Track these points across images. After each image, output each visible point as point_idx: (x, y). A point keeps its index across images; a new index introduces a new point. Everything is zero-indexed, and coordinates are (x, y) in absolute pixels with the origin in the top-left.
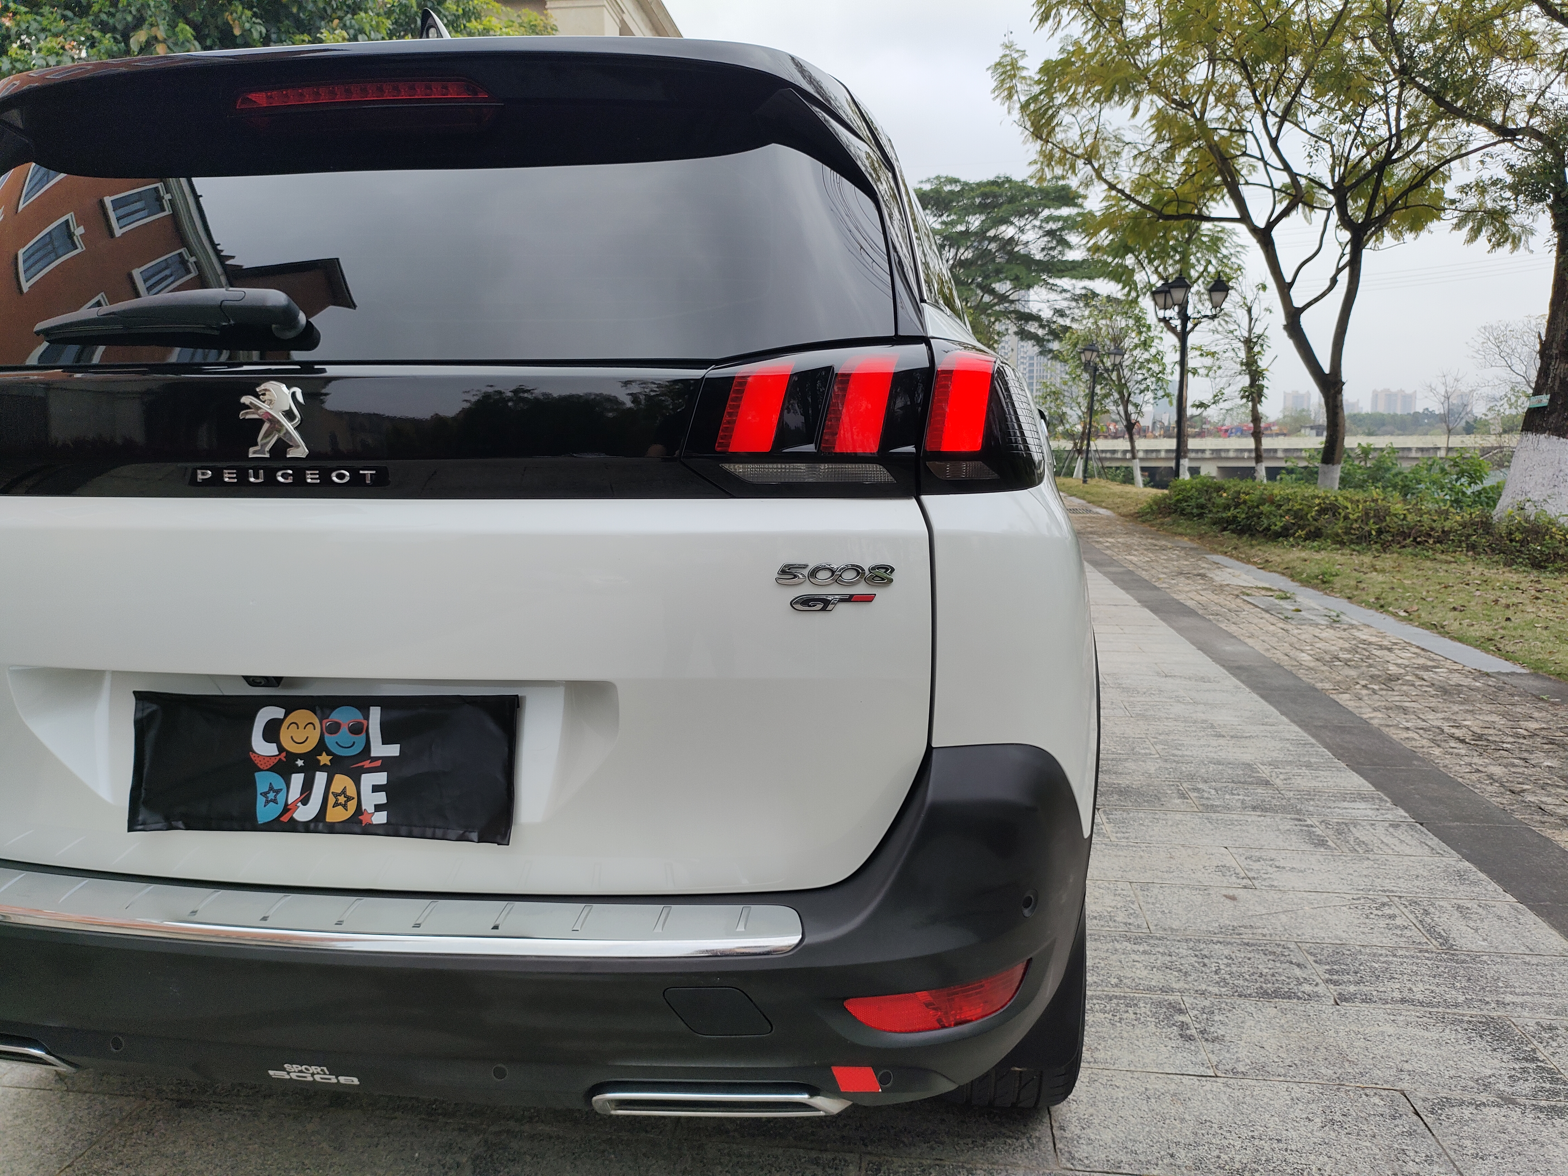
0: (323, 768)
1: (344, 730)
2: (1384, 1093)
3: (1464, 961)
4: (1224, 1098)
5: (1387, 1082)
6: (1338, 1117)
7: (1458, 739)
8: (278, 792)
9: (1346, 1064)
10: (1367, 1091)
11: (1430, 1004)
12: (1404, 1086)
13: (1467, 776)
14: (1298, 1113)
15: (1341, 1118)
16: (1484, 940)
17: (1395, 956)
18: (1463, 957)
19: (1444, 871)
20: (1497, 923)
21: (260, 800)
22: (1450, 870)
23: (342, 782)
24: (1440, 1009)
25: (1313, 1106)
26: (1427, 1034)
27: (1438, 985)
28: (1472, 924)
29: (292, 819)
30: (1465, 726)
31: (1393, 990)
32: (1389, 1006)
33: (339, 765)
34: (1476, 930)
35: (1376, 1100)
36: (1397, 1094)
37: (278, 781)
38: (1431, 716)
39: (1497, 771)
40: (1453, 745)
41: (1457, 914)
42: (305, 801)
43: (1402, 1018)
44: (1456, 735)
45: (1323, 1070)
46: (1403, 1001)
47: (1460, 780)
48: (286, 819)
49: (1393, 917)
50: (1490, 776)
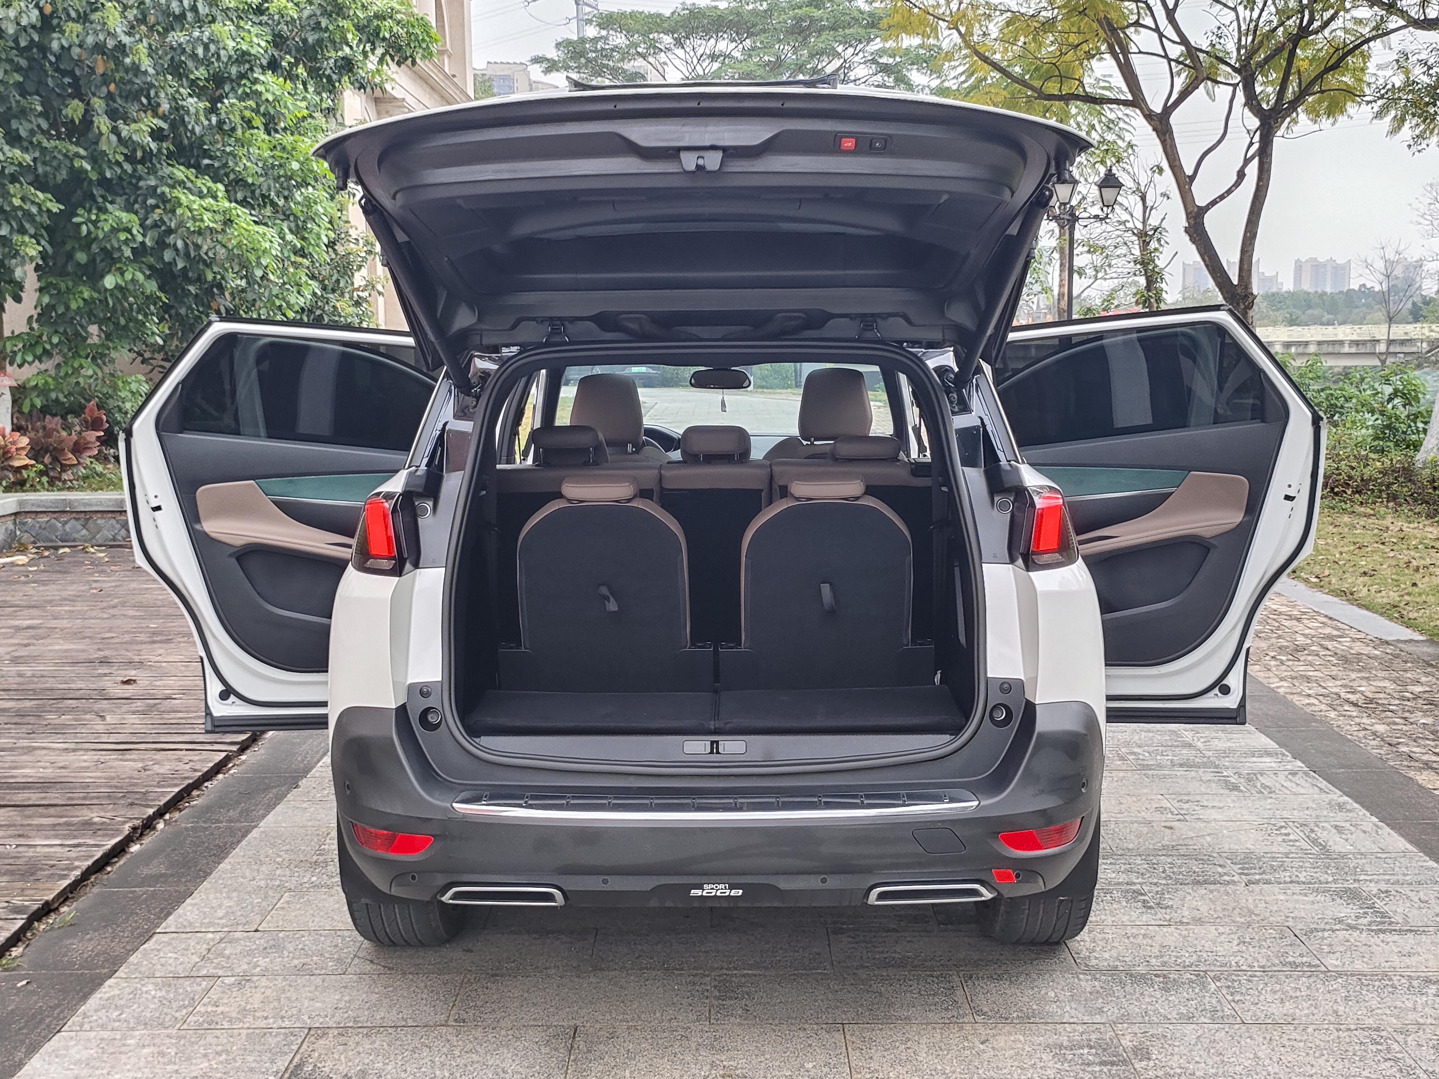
2: (1276, 927)
3: (1335, 858)
4: (1176, 934)
5: (1278, 922)
6: (1247, 940)
7: (1352, 703)
9: (1253, 916)
10: (1266, 927)
11: (1309, 883)
12: (1289, 924)
13: (1355, 733)
14: (1223, 939)
15: (1250, 940)
16: (1352, 846)
17: (1288, 857)
19: (1329, 804)
20: (1363, 835)
22: (1333, 802)
24: (1316, 886)
25: (1232, 936)
26: (1305, 898)
27: (1316, 872)
28: (1344, 837)
30: (1360, 692)
31: (1284, 876)
32: (1282, 885)
34: (1346, 840)
35: (1271, 931)
36: (1284, 928)
38: (1330, 683)
39: (1381, 728)
40: (1346, 708)
41: (1334, 831)
43: (1290, 891)
44: (1351, 700)
45: (1238, 919)
46: (1292, 882)
47: (1349, 737)
49: (1288, 834)
50: (1374, 733)
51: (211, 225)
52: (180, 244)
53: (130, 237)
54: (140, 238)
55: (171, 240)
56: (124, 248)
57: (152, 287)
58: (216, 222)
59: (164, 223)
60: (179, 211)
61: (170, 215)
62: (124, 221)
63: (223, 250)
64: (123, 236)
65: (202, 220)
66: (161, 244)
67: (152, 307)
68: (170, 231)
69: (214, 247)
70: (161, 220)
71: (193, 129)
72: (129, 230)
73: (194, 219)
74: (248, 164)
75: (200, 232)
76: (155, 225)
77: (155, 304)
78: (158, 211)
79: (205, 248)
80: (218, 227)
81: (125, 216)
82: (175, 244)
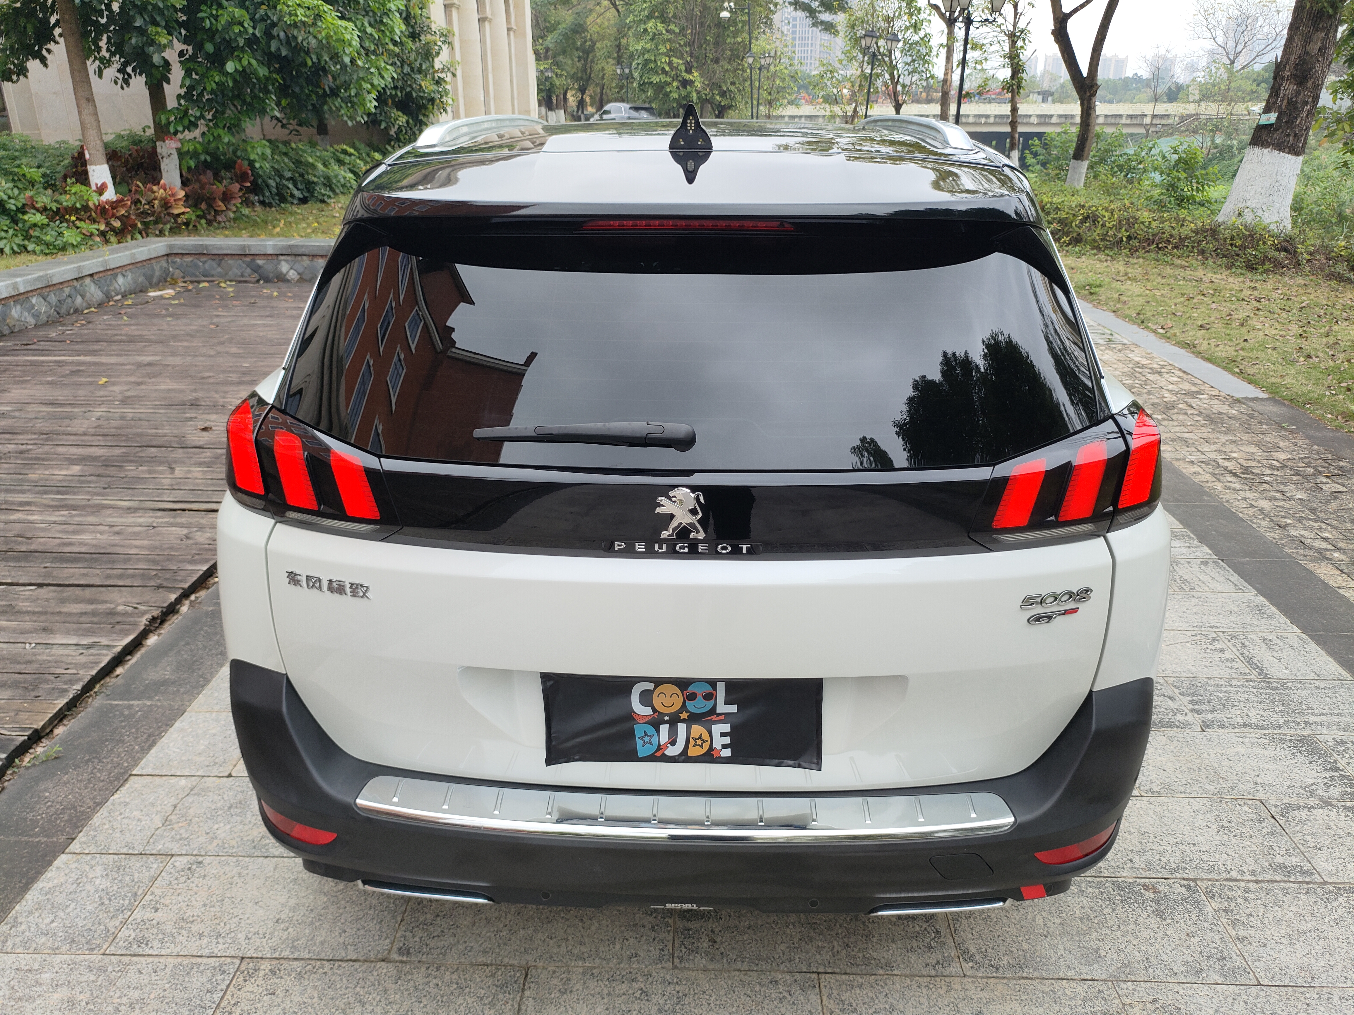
0: (683, 721)
1: (700, 698)
2: (1250, 802)
3: (1277, 688)
4: (1151, 813)
5: (1249, 793)
6: (1226, 824)
7: (1231, 472)
8: (651, 736)
9: (1221, 780)
10: (1239, 802)
11: (1262, 727)
12: (1260, 795)
13: (1245, 511)
14: (1200, 822)
15: (1228, 824)
16: (1287, 668)
17: (1231, 686)
18: (1276, 685)
19: (1249, 606)
20: (1292, 653)
21: (639, 743)
22: (1252, 605)
23: (697, 730)
24: (1270, 731)
25: (1208, 816)
26: (1266, 752)
27: (1264, 710)
28: (1276, 655)
29: (664, 754)
30: (1234, 458)
31: (1235, 715)
32: (1237, 730)
33: (694, 718)
34: (1280, 660)
35: (1246, 808)
36: (1258, 802)
37: (651, 730)
38: (1206, 448)
39: (1265, 504)
40: (1229, 479)
41: (1264, 646)
42: (673, 743)
43: (1247, 740)
44: (1229, 468)
45: (1208, 787)
46: (1245, 725)
47: (1241, 515)
48: (658, 754)
49: (1222, 651)
50: (1262, 510)
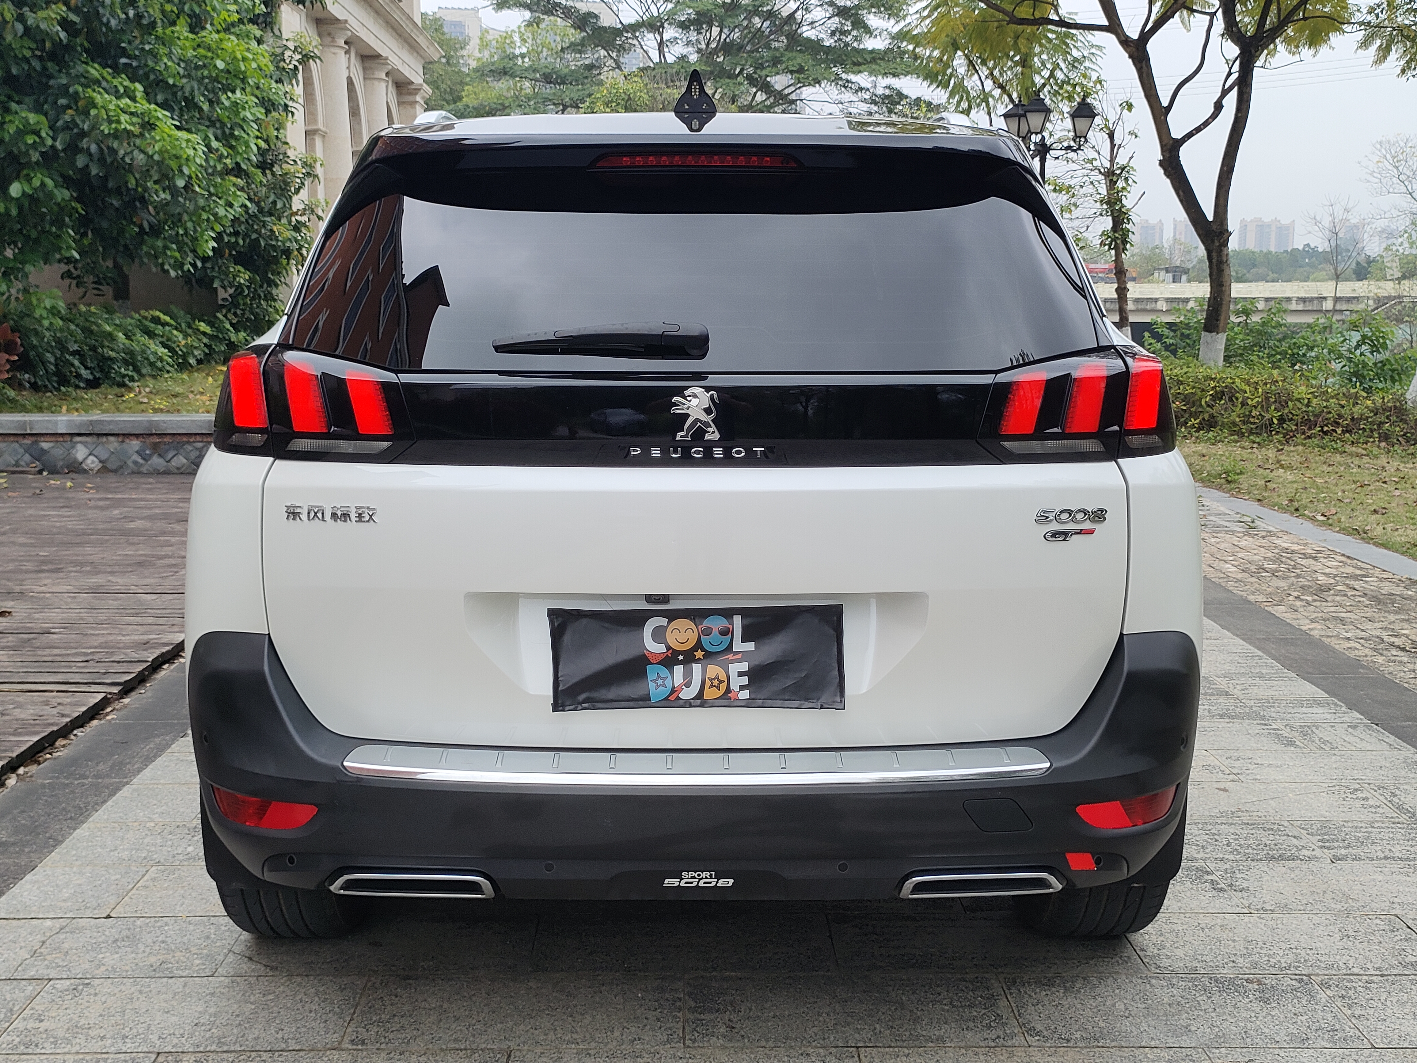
0: (698, 661)
7: (1398, 647)
8: (665, 678)
17: (1373, 827)
19: (1405, 762)
21: (652, 685)
22: (1409, 761)
23: (714, 669)
29: (679, 698)
31: (1376, 851)
33: (711, 658)
37: (664, 671)
40: (1394, 653)
42: (688, 685)
43: (1387, 869)
46: (1386, 858)
48: (672, 698)
49: (1367, 799)
51: (129, 127)
52: (94, 148)
53: (38, 140)
54: (49, 142)
55: (84, 143)
56: (31, 152)
57: (63, 195)
58: (133, 124)
59: (77, 125)
60: (93, 112)
61: (83, 117)
62: (31, 122)
63: (142, 156)
64: (30, 140)
65: (119, 122)
66: (73, 148)
67: (67, 219)
68: (83, 134)
69: (132, 152)
70: (73, 120)
71: (109, 22)
72: (37, 133)
73: (110, 122)
74: (169, 64)
75: (116, 135)
76: (67, 127)
77: (70, 217)
78: (70, 112)
79: (121, 152)
80: (136, 130)
81: (33, 118)
82: (88, 149)
